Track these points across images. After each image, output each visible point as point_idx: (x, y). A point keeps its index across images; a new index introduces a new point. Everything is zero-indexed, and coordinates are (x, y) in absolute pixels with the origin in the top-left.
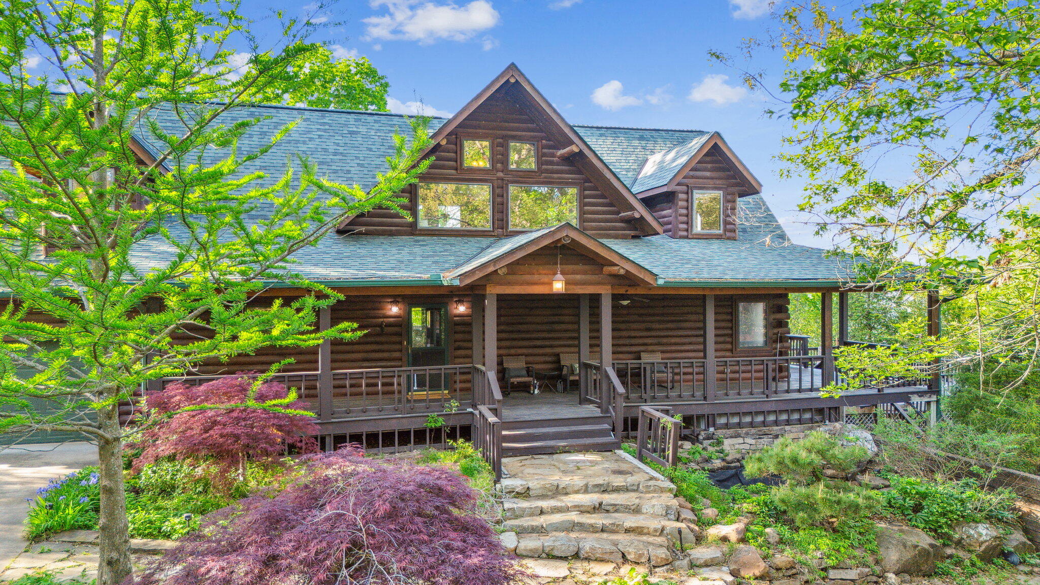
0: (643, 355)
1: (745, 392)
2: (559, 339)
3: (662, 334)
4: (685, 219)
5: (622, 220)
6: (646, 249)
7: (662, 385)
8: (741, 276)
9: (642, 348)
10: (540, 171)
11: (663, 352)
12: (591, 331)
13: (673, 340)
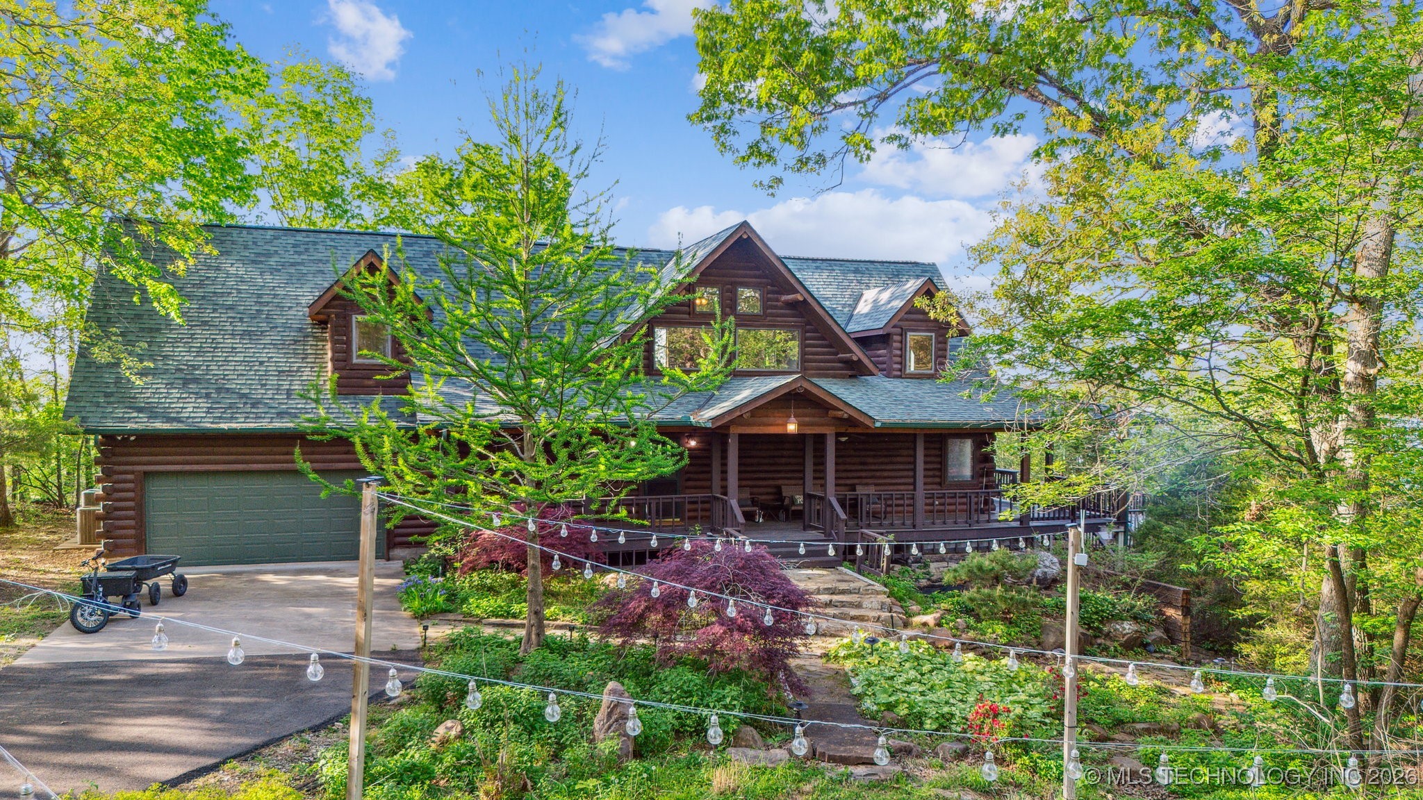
0: (858, 487)
1: (950, 521)
2: (779, 472)
3: (876, 467)
4: (898, 359)
5: (840, 361)
6: (863, 389)
7: (876, 515)
8: (947, 418)
9: (856, 481)
10: (765, 315)
11: (876, 485)
12: (815, 464)
13: (886, 474)
